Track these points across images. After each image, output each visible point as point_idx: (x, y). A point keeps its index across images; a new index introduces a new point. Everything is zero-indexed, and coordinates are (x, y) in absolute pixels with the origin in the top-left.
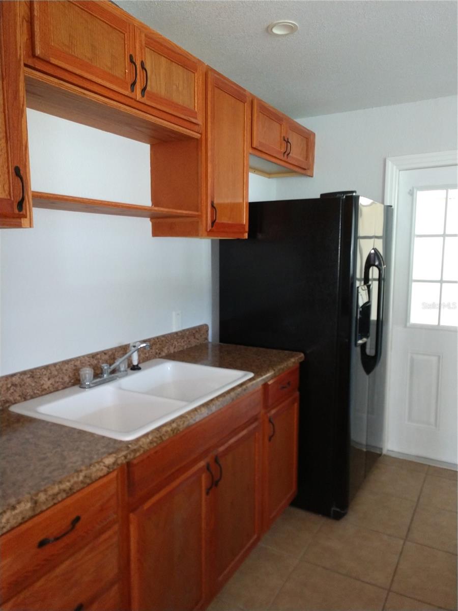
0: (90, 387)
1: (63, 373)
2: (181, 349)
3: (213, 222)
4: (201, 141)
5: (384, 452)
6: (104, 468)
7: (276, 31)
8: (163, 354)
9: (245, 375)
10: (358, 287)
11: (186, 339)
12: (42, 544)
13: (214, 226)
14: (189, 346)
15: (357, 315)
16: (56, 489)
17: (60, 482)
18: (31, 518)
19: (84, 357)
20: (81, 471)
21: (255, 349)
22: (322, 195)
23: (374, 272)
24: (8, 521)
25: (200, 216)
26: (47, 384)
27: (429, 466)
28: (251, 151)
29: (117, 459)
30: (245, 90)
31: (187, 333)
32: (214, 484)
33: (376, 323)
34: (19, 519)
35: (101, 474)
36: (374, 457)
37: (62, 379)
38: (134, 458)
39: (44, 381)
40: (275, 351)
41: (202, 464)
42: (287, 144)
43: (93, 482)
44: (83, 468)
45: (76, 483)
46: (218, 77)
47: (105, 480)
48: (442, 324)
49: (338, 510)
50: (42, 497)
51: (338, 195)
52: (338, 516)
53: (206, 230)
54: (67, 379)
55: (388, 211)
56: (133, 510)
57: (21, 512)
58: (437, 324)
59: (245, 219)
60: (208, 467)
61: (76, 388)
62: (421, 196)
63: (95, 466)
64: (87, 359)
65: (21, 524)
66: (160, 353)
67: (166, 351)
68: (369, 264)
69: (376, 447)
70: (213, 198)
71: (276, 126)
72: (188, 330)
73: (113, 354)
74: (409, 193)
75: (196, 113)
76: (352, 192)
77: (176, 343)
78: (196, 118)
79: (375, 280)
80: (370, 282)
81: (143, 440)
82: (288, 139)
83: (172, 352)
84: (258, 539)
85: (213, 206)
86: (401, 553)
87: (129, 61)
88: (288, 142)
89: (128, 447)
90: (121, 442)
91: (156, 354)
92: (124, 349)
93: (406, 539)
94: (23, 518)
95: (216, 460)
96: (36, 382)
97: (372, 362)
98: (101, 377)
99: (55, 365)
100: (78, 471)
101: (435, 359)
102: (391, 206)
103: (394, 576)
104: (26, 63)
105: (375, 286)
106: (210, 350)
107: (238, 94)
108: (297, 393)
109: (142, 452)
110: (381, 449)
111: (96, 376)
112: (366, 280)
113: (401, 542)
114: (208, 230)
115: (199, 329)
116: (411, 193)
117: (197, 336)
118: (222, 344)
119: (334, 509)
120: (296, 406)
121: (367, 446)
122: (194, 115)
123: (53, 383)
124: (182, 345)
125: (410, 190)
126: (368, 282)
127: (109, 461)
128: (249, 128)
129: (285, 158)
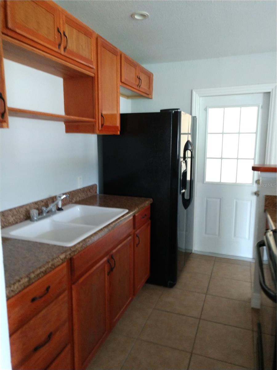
0: (36, 220)
1: (20, 213)
2: (83, 198)
3: (102, 125)
4: (95, 79)
5: (193, 252)
6: (61, 260)
7: (137, 17)
8: (73, 201)
9: (124, 211)
10: (181, 162)
11: (85, 193)
12: (33, 300)
13: (103, 127)
14: (87, 197)
15: (180, 177)
16: (39, 272)
17: (40, 268)
18: (28, 286)
19: (31, 203)
20: (49, 262)
21: (125, 197)
22: (161, 111)
23: (189, 153)
24: (17, 288)
25: (95, 122)
26: (11, 219)
27: (216, 257)
28: (120, 83)
29: (66, 256)
30: (117, 48)
31: (86, 189)
32: (111, 269)
33: (189, 182)
34: (23, 287)
35: (59, 263)
36: (188, 255)
37: (20, 217)
38: (74, 255)
39: (9, 218)
40: (136, 198)
41: (105, 259)
42: (139, 80)
43: (56, 268)
44: (50, 260)
45: (48, 268)
46: (103, 41)
47: (61, 267)
48: (222, 181)
49: (172, 282)
50: (32, 276)
51: (170, 111)
52: (172, 286)
53: (99, 130)
54: (22, 217)
55: (194, 119)
56: (74, 283)
57: (23, 283)
58: (219, 181)
59: (118, 124)
60: (108, 261)
61: (28, 221)
62: (211, 111)
63: (56, 259)
64: (33, 205)
65: (23, 289)
66: (72, 201)
67: (75, 200)
68: (186, 149)
69: (189, 250)
70: (102, 111)
71: (133, 69)
72: (86, 187)
73: (47, 202)
74: (205, 110)
75: (92, 62)
76: (178, 109)
77: (80, 195)
78: (92, 65)
79: (189, 158)
80: (186, 159)
81: (78, 246)
82: (139, 77)
83: (78, 200)
84: (132, 300)
85: (102, 116)
86: (205, 301)
87: (57, 31)
88: (139, 79)
89: (71, 249)
90: (66, 247)
91: (70, 201)
92: (53, 199)
93: (206, 294)
94: (24, 286)
95: (112, 257)
96: (5, 219)
97: (188, 203)
98: (42, 215)
99: (15, 209)
100: (48, 262)
101: (219, 200)
102: (196, 117)
103: (202, 312)
104: (3, 32)
105: (189, 161)
106: (98, 199)
107: (114, 51)
108: (150, 221)
109: (77, 251)
110: (192, 250)
111: (39, 214)
112: (184, 158)
113: (204, 295)
114: (100, 130)
115: (92, 187)
116: (206, 110)
117: (91, 190)
118: (105, 195)
119: (169, 282)
120: (149, 227)
121: (186, 249)
122: (91, 62)
123: (15, 219)
124: (83, 196)
125: (205, 108)
126: (185, 159)
127: (62, 256)
128: (119, 70)
129: (138, 88)
